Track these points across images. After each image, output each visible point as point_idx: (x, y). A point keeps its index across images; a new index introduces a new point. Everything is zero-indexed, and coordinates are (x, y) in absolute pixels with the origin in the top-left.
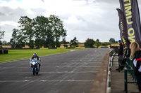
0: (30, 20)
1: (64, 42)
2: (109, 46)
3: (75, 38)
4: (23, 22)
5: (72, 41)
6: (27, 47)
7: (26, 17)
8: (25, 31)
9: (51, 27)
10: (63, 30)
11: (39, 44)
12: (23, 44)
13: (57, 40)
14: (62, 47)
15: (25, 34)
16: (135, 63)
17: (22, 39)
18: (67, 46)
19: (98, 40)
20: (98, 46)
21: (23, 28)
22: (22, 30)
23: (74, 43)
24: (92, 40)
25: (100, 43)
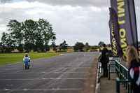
0: (19, 24)
1: (54, 46)
2: (98, 50)
3: (65, 42)
4: (12, 26)
5: (61, 45)
6: (16, 50)
7: (15, 21)
8: (14, 35)
9: (40, 30)
10: (53, 34)
11: (28, 48)
12: (13, 48)
13: (46, 44)
14: (51, 50)
15: (14, 37)
16: (132, 73)
17: (11, 43)
18: (56, 50)
19: (87, 44)
20: (87, 50)
21: (12, 31)
22: (12, 34)
23: (64, 47)
24: (82, 44)
25: (90, 47)
